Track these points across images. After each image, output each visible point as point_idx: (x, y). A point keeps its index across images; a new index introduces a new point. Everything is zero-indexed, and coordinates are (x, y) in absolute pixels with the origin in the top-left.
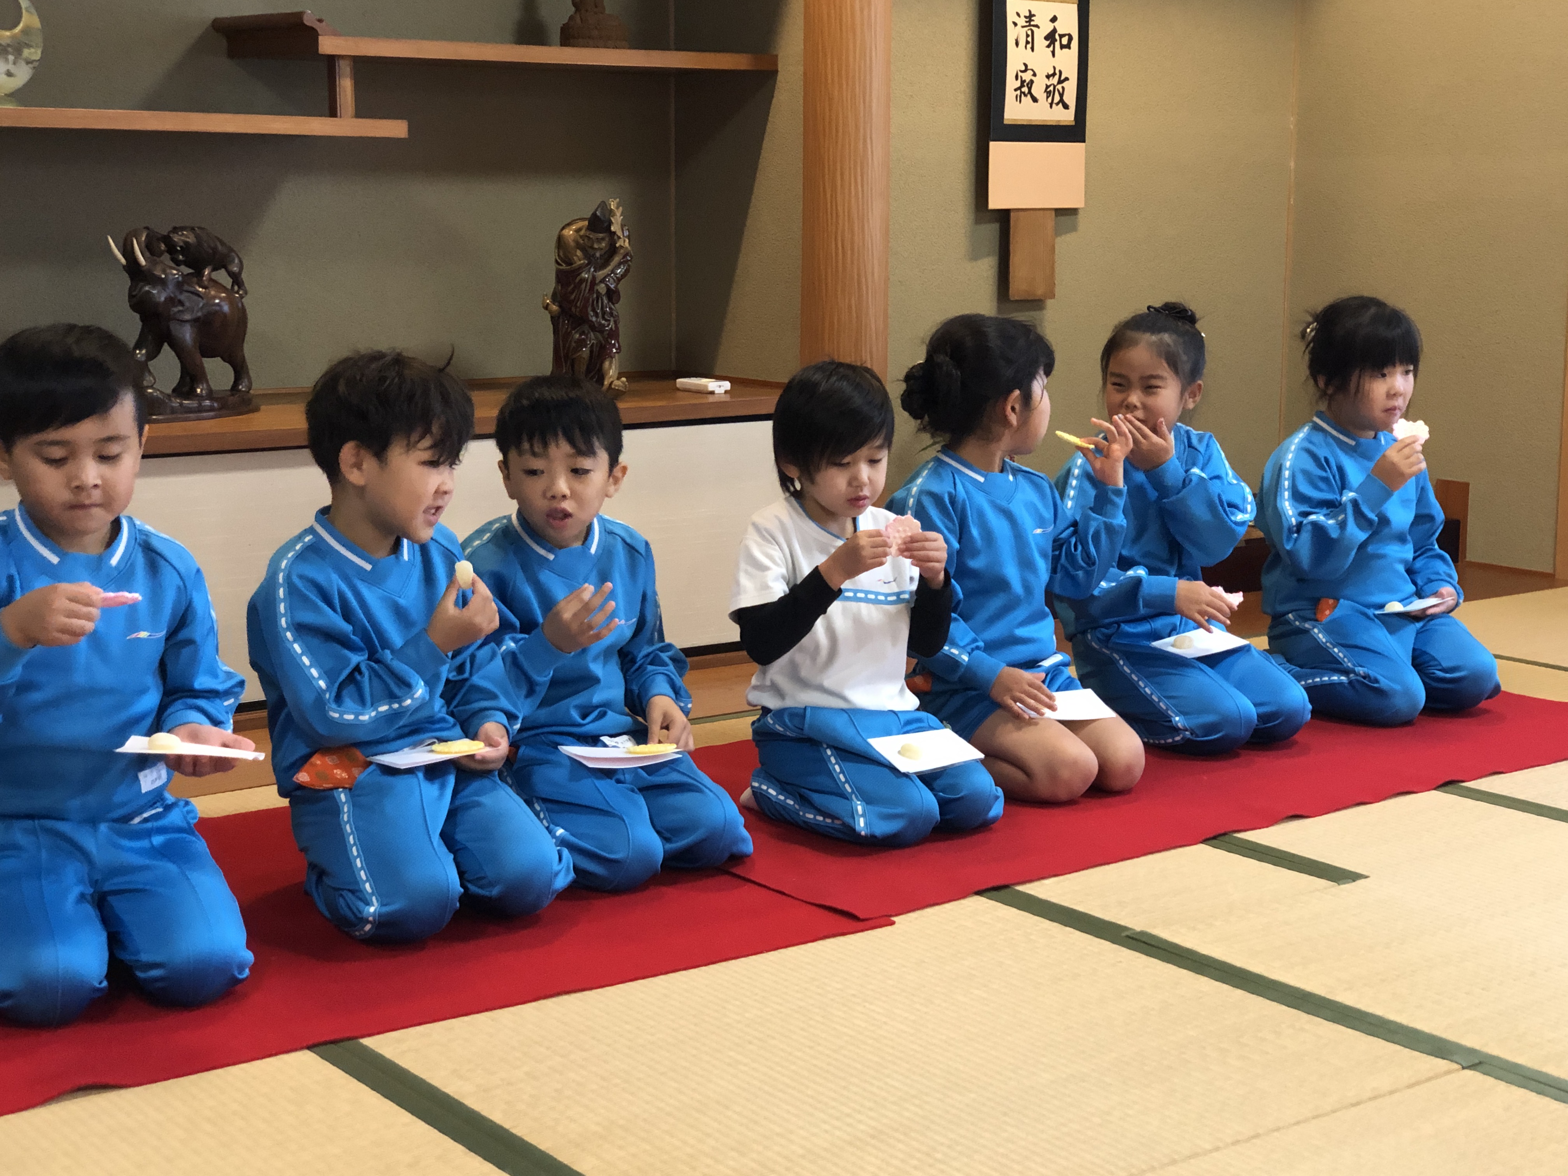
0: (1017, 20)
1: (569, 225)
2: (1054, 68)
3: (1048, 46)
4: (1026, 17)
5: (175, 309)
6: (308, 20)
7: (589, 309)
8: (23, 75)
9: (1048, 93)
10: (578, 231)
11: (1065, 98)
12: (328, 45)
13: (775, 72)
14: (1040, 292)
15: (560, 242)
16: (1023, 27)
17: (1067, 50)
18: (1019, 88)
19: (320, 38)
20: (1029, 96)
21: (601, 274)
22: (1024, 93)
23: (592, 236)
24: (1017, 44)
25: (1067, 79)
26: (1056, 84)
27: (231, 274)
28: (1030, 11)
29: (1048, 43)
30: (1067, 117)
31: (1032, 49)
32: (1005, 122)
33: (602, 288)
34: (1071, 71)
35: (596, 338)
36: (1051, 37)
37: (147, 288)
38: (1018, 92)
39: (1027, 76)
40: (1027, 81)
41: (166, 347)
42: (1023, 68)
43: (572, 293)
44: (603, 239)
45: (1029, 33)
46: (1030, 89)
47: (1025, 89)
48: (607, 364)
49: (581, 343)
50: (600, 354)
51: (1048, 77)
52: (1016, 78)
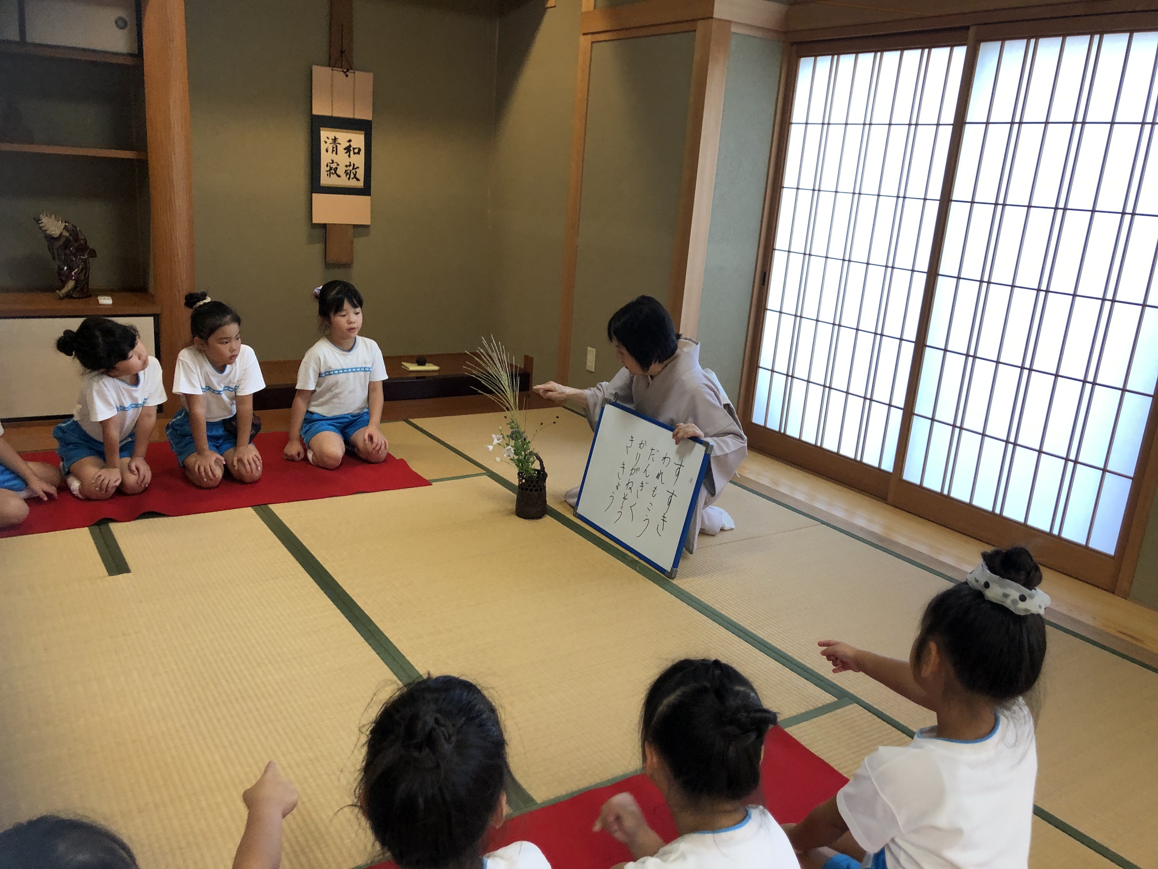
0: (327, 140)
2: (350, 163)
3: (346, 153)
4: (332, 139)
9: (347, 174)
11: (357, 176)
14: (344, 260)
16: (331, 143)
17: (358, 155)
18: (330, 171)
20: (335, 174)
22: (332, 173)
24: (327, 151)
25: (357, 168)
26: (351, 169)
28: (335, 137)
29: (346, 151)
30: (360, 184)
31: (336, 153)
32: (321, 185)
34: (360, 164)
36: (348, 149)
38: (329, 172)
39: (334, 166)
40: (334, 167)
42: (331, 162)
45: (335, 146)
46: (335, 171)
47: (333, 171)
52: (327, 166)
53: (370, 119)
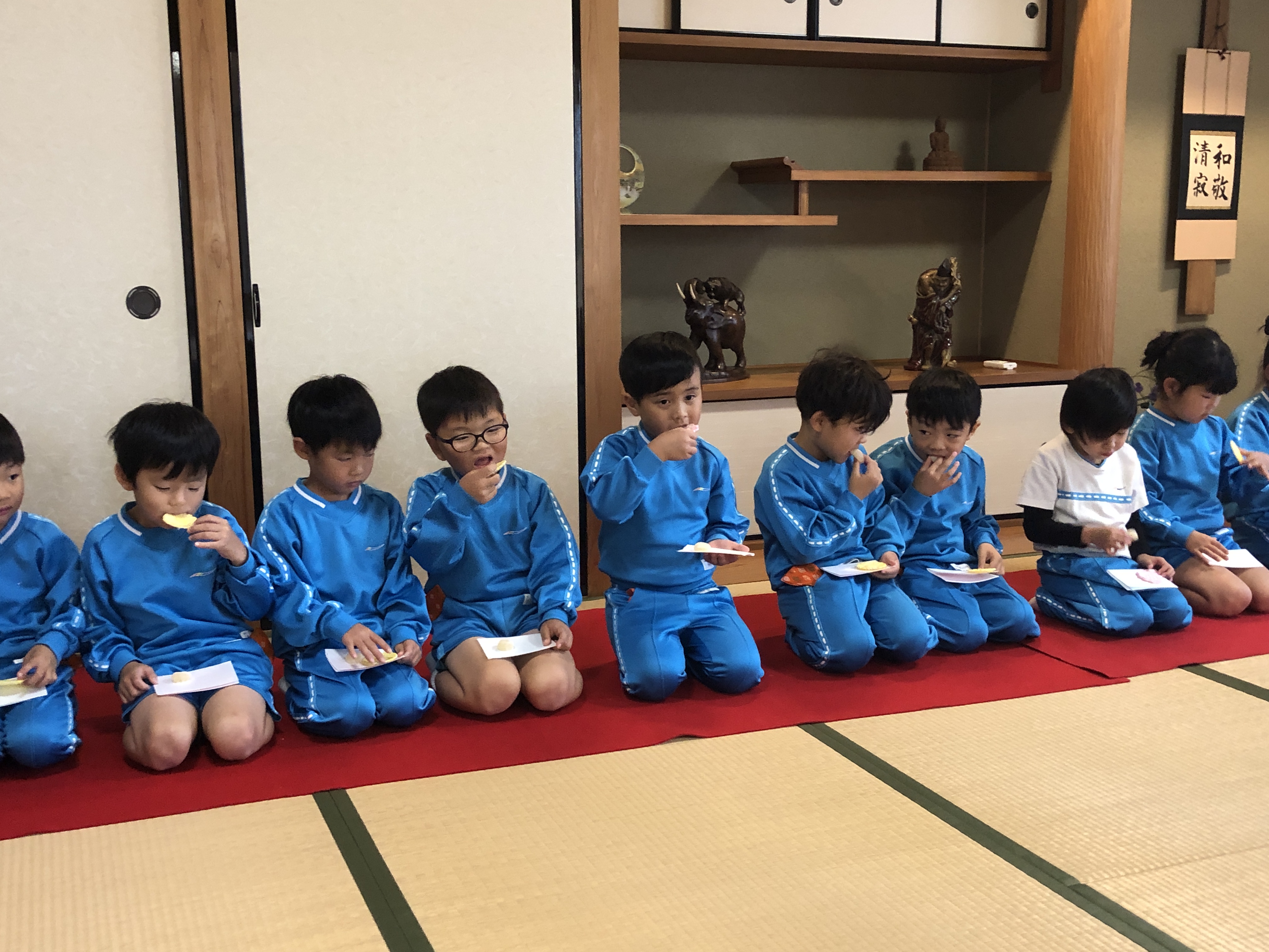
0: (1196, 147)
1: (927, 272)
2: (1219, 175)
3: (1216, 162)
4: (1202, 145)
5: (710, 323)
6: (787, 161)
7: (935, 321)
8: (635, 196)
9: (1215, 191)
10: (931, 275)
11: (1225, 194)
12: (796, 175)
13: (1051, 182)
14: (1204, 310)
15: (921, 282)
16: (1200, 151)
17: (1228, 164)
18: (1196, 188)
19: (793, 172)
20: (1202, 193)
21: (943, 300)
22: (1199, 191)
23: (940, 279)
24: (1196, 161)
25: (1227, 182)
26: (1220, 185)
27: (738, 303)
28: (1205, 142)
29: (1215, 160)
30: (1226, 204)
31: (1206, 164)
32: (1186, 209)
33: (943, 309)
34: (1229, 177)
35: (939, 337)
36: (1218, 157)
37: (695, 311)
38: (1196, 190)
39: (1202, 181)
40: (1202, 183)
41: (703, 343)
42: (1199, 176)
43: (925, 312)
44: (946, 280)
45: (1204, 154)
46: (1203, 188)
47: (1200, 189)
48: (944, 352)
49: (930, 340)
50: (941, 347)
51: (1215, 181)
52: (1195, 182)
53: (1243, 114)
